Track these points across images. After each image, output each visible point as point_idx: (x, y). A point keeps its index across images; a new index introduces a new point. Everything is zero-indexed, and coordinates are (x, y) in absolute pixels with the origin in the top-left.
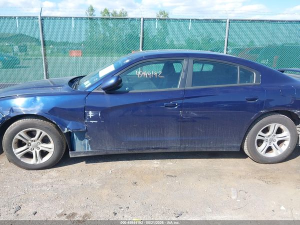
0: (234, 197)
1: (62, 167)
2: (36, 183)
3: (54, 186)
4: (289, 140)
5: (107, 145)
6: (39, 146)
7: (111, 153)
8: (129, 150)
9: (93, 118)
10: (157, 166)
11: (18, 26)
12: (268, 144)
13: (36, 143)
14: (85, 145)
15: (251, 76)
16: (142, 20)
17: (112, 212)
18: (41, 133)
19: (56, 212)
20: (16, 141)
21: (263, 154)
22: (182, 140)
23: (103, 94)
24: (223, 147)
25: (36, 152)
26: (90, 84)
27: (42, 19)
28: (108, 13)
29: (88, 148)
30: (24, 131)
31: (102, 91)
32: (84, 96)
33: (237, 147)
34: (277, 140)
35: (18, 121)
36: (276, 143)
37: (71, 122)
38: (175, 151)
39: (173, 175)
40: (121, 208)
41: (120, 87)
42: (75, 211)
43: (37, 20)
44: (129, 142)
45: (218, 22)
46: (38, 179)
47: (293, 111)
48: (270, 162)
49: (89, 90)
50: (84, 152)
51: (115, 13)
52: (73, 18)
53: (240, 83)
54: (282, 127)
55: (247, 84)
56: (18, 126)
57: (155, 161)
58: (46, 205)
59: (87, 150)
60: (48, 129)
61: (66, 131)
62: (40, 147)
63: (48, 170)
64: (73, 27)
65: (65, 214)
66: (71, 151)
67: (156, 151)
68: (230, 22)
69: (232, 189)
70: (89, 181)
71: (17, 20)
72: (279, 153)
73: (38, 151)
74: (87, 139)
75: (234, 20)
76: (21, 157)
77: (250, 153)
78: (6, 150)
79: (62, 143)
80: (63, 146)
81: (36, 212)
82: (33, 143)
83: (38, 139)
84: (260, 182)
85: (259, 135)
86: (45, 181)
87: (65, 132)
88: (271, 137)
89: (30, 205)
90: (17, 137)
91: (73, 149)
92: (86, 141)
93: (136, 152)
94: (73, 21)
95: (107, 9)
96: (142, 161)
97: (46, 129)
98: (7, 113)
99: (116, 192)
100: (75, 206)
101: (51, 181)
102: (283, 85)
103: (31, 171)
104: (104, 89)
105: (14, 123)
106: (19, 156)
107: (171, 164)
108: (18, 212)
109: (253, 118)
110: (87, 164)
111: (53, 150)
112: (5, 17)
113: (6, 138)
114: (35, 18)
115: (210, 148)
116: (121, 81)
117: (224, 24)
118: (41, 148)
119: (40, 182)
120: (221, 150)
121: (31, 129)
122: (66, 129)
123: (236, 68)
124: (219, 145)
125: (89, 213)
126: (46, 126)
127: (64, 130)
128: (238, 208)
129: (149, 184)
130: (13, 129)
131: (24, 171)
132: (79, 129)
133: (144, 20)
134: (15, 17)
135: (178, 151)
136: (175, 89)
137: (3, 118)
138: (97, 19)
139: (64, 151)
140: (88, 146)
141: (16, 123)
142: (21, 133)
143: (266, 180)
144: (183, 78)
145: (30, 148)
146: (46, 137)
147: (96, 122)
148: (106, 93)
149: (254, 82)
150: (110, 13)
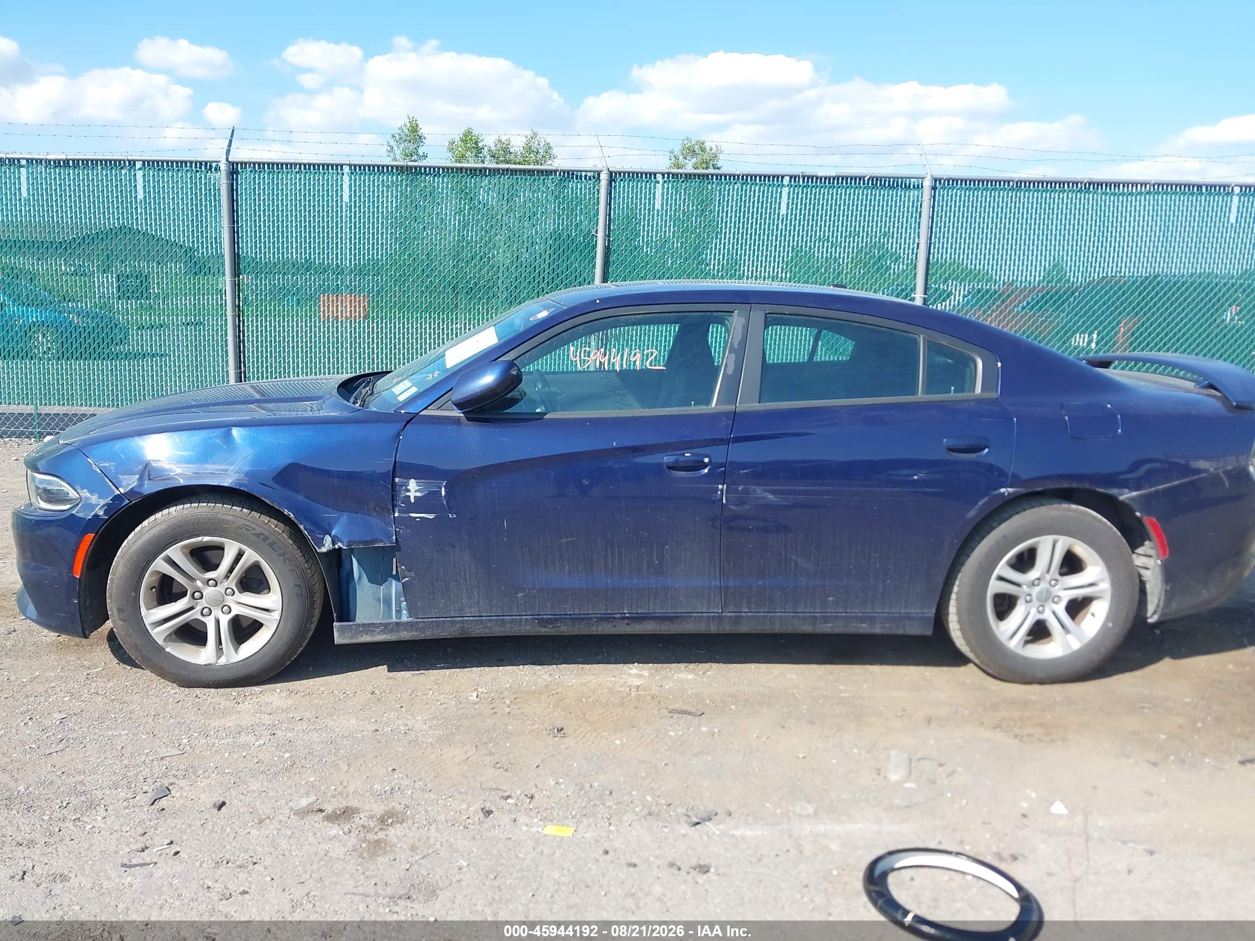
0: (894, 777)
1: (305, 681)
2: (216, 723)
3: (279, 733)
4: (1108, 596)
5: (465, 601)
6: (230, 601)
7: (477, 631)
8: (543, 622)
9: (420, 504)
10: (637, 682)
11: (140, 196)
12: (1033, 611)
13: (221, 588)
14: (387, 601)
15: (968, 370)
16: (604, 177)
17: (476, 807)
18: (240, 555)
19: (291, 804)
20: (155, 578)
21: (1014, 645)
22: (727, 588)
23: (456, 421)
24: (871, 620)
25: (218, 622)
26: (414, 390)
27: (234, 169)
28: (479, 150)
29: (399, 612)
30: (184, 547)
31: (457, 413)
32: (393, 428)
33: (922, 618)
34: (1067, 596)
35: (166, 511)
36: (1060, 609)
37: (344, 518)
38: (701, 628)
39: (693, 710)
40: (509, 797)
41: (514, 401)
42: (353, 803)
43: (213, 175)
44: (541, 590)
45: (891, 187)
46: (225, 713)
47: (1114, 491)
48: (1040, 675)
49: (412, 410)
50: (386, 625)
51: (506, 150)
52: (346, 169)
53: (928, 390)
54: (1081, 550)
55: (953, 395)
56: (164, 526)
57: (634, 669)
58: (255, 785)
59: (394, 619)
60: (266, 538)
61: (327, 545)
62: (233, 606)
63: (257, 689)
64: (346, 198)
65: (321, 811)
66: (340, 620)
67: (637, 628)
68: (934, 188)
69: (893, 753)
70: (400, 722)
71: (140, 174)
72: (1075, 645)
73: (225, 620)
74: (397, 578)
75: (952, 182)
76: (168, 639)
77: (968, 643)
78: (120, 610)
79: (311, 593)
80: (313, 603)
81: (224, 804)
82: (208, 591)
83: (227, 577)
84: (998, 737)
85: (1001, 578)
86: (246, 721)
87: (324, 550)
88: (1044, 585)
89: (202, 783)
90: (160, 565)
91: (346, 615)
92: (394, 587)
93: (565, 629)
94: (346, 178)
95: (475, 132)
96: (587, 667)
97: (259, 541)
98: (128, 483)
99: (491, 754)
100: (351, 789)
101: (267, 719)
102: (1077, 401)
103: (197, 691)
104: (460, 405)
105: (152, 518)
106: (159, 634)
107: (690, 677)
108: (163, 803)
109: (972, 513)
110: (392, 674)
111: (276, 615)
112: (95, 162)
113: (120, 569)
114: (208, 166)
115: (826, 620)
116: (518, 379)
117: (914, 193)
118: (236, 610)
119: (231, 722)
120: (864, 628)
121: (206, 539)
122: (328, 540)
123: (915, 343)
124: (858, 612)
125: (399, 808)
126: (259, 530)
127: (321, 544)
128: (904, 804)
129: (606, 734)
130: (147, 537)
131: (173, 690)
132: (373, 541)
133: (613, 177)
134: (132, 163)
135: (713, 629)
136: (702, 409)
137: (118, 498)
138: (436, 171)
139: (316, 619)
140: (398, 603)
141: (158, 515)
142: (175, 552)
143: (1017, 730)
144: (730, 371)
145: (198, 608)
146: (256, 568)
147: (431, 516)
148: (469, 419)
149: (978, 390)
150: (485, 151)
